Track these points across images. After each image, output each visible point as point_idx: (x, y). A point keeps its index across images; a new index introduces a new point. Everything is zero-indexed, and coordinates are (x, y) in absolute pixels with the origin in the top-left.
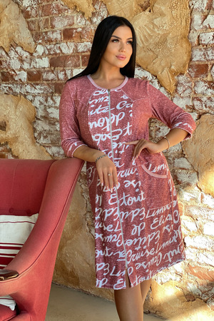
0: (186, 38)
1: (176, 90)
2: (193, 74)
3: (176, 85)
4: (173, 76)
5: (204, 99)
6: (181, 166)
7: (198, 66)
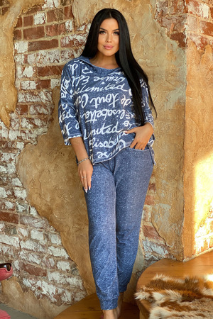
0: (14, 84)
1: (11, 124)
2: (19, 112)
3: (10, 121)
4: (8, 113)
5: (27, 132)
6: (16, 184)
7: (22, 106)
